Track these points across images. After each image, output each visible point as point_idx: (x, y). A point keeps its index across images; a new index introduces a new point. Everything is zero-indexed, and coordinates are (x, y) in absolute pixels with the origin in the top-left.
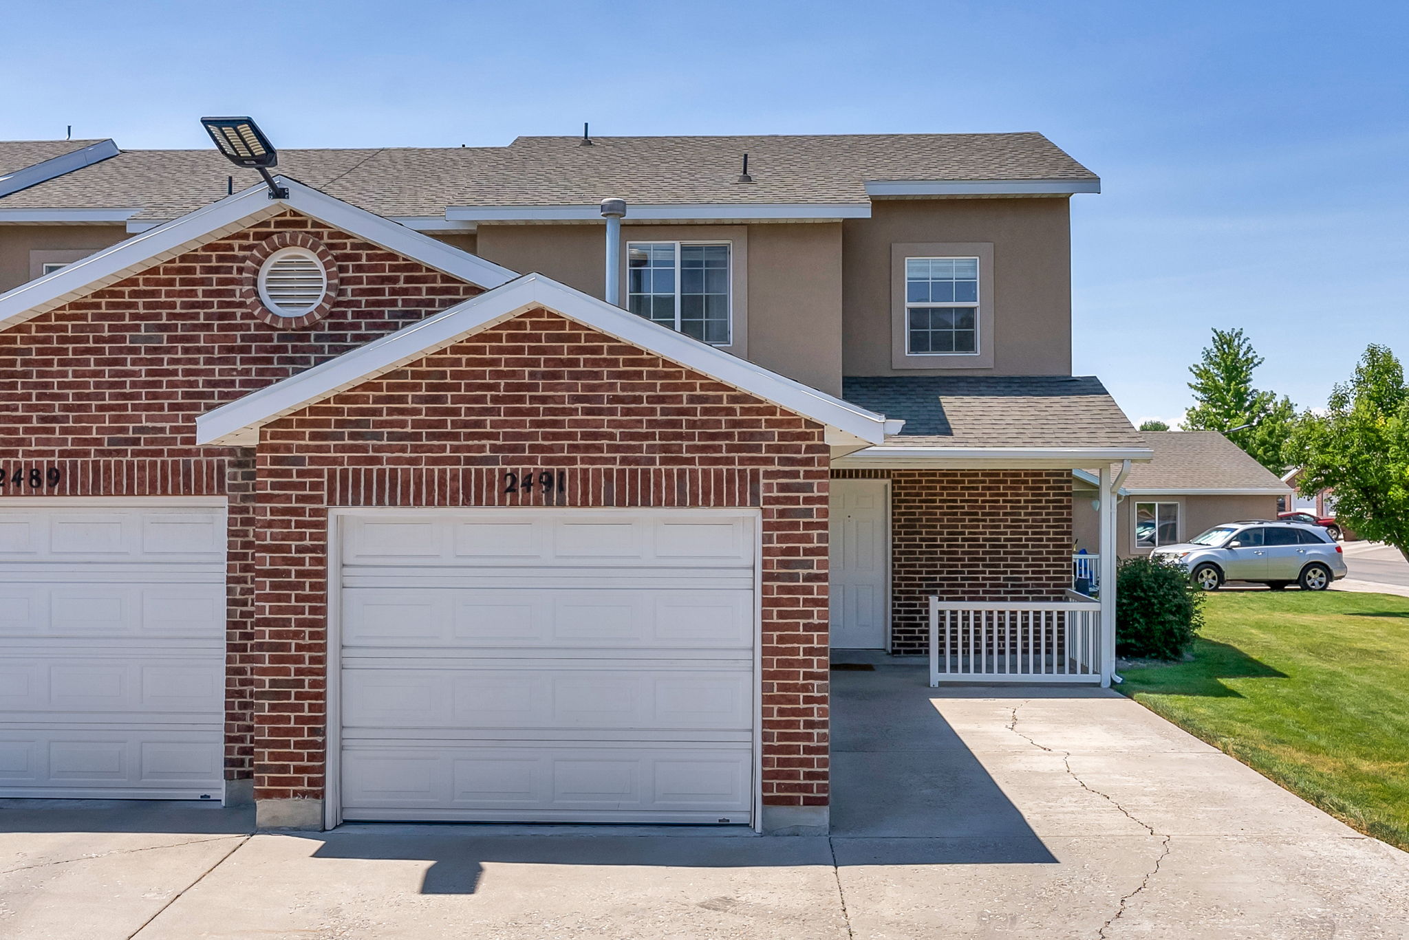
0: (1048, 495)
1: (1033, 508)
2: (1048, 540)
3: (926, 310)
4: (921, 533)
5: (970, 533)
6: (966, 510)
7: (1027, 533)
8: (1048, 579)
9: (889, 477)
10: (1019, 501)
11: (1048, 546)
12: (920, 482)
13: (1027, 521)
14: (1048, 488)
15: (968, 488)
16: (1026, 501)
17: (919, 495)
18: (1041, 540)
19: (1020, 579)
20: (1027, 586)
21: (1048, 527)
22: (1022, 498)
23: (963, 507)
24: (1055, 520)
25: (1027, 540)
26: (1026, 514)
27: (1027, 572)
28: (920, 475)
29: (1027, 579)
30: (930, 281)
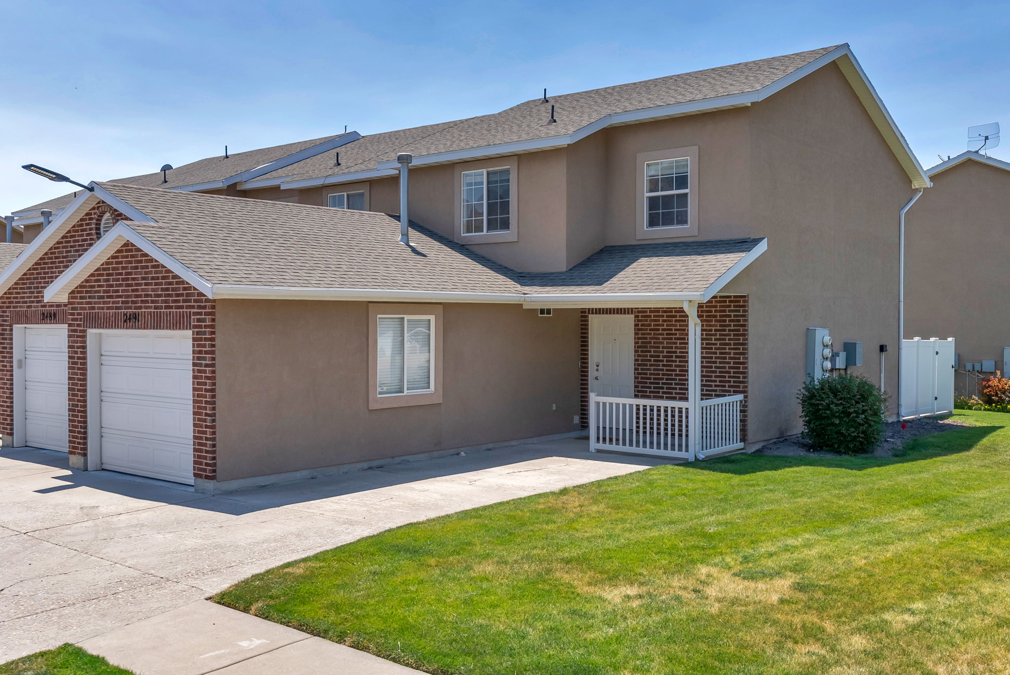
0: (730, 326)
1: (720, 335)
2: (730, 358)
3: (658, 197)
4: (650, 352)
5: (680, 352)
6: (678, 336)
7: (716, 353)
8: (729, 386)
9: (632, 313)
10: (711, 330)
11: (729, 363)
12: (650, 316)
13: (716, 344)
14: (730, 321)
15: (679, 321)
16: (716, 330)
17: (650, 325)
18: (725, 358)
19: (711, 386)
20: (716, 391)
21: (730, 349)
22: (713, 328)
23: (676, 334)
24: (735, 344)
25: (716, 358)
26: (716, 339)
27: (716, 381)
28: (650, 312)
29: (716, 386)
30: (660, 177)
